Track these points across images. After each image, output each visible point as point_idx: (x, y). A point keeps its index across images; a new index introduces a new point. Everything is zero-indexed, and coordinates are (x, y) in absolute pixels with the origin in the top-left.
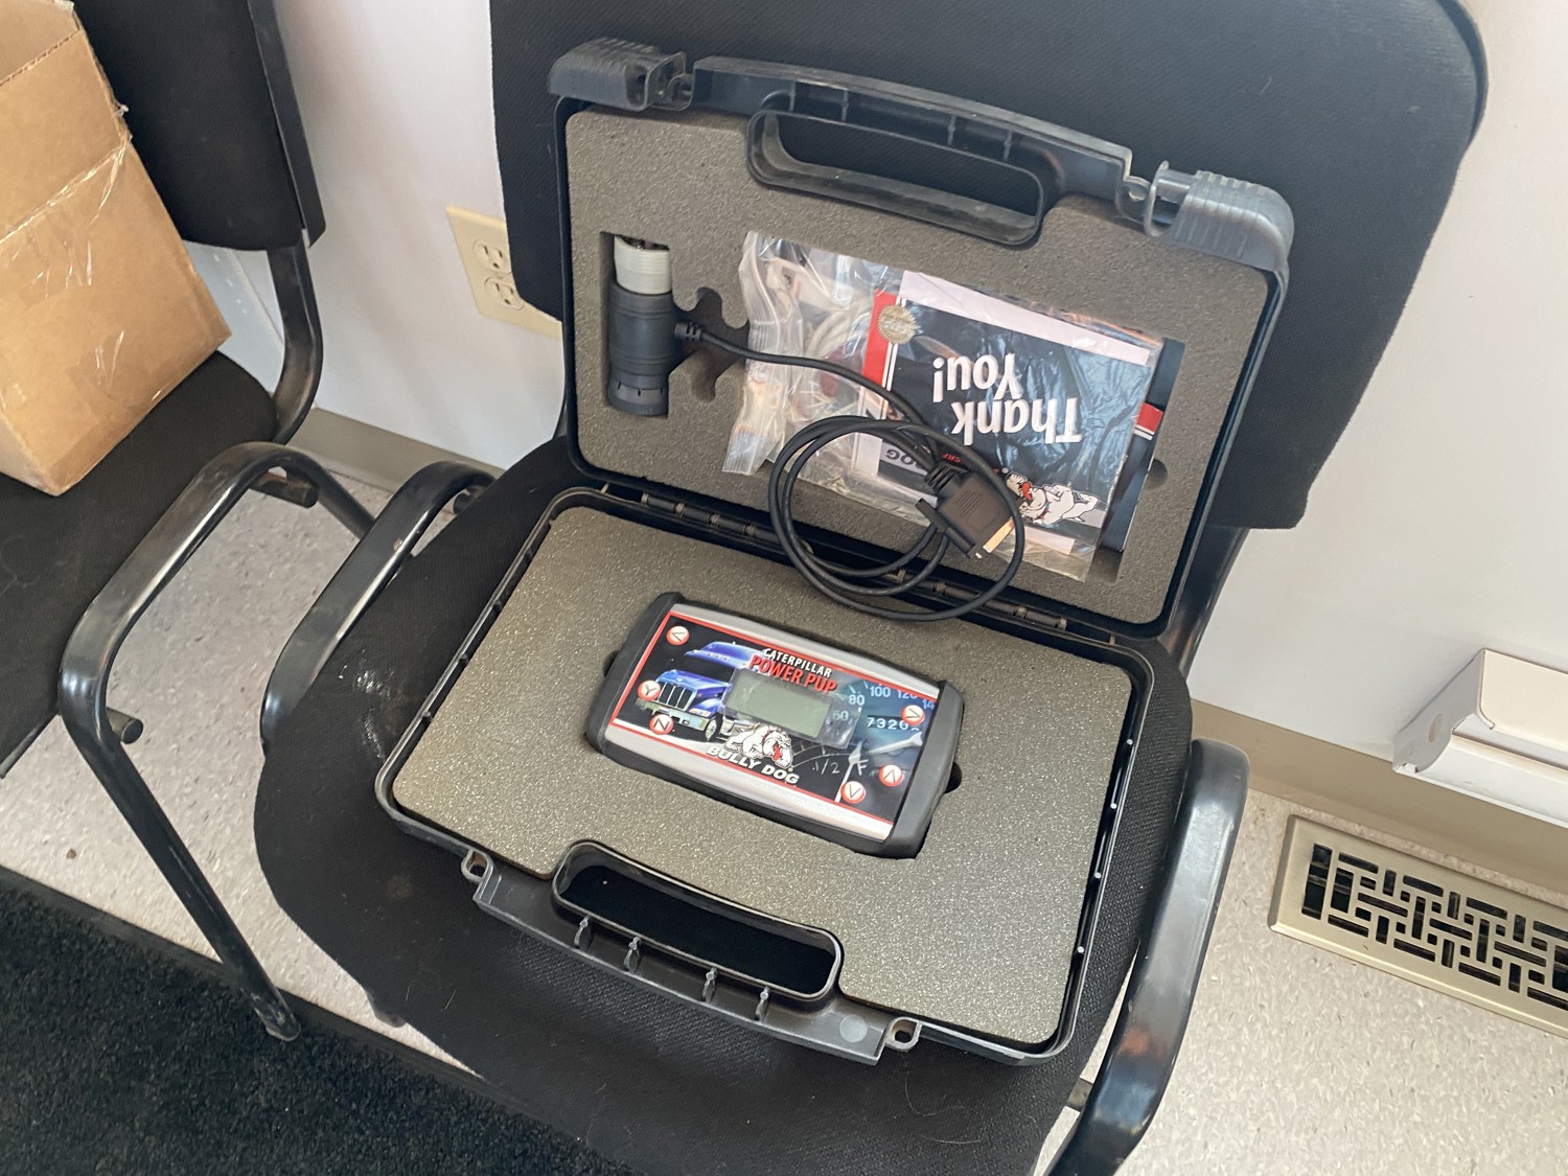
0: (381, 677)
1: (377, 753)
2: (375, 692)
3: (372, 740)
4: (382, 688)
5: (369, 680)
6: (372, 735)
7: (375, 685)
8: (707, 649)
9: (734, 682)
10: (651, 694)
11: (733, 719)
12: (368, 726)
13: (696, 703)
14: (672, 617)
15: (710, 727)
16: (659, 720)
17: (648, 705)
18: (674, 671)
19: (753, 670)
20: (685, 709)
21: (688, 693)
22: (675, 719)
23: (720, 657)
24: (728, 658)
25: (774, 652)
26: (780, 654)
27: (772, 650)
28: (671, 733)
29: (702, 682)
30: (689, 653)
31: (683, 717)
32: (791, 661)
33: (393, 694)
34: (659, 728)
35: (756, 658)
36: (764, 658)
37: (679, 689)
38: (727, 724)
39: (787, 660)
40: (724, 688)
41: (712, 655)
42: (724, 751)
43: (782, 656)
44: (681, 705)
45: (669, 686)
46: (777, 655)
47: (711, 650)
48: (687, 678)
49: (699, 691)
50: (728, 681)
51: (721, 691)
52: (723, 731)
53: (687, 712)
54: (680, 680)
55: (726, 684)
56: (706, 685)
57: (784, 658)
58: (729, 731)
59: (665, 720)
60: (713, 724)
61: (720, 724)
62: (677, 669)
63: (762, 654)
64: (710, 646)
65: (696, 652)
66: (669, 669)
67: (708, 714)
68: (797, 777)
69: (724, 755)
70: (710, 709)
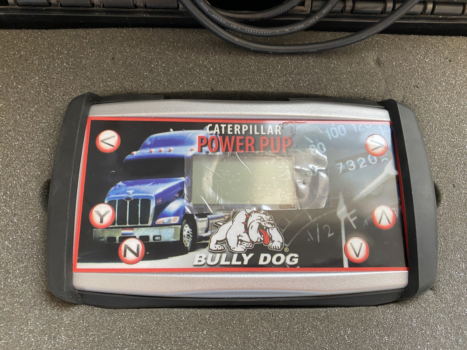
8: (146, 147)
9: (190, 173)
10: (107, 219)
11: (204, 216)
13: (160, 211)
14: (93, 122)
15: (185, 233)
16: (127, 247)
17: (107, 234)
18: (120, 183)
19: (204, 153)
20: (150, 223)
21: (146, 202)
22: (144, 239)
23: (164, 150)
24: (172, 148)
25: (217, 126)
26: (223, 126)
27: (214, 124)
28: (146, 258)
29: (155, 186)
30: (129, 157)
31: (151, 233)
32: (237, 130)
34: (130, 256)
35: (201, 139)
36: (209, 137)
37: (134, 202)
38: (201, 224)
39: (233, 131)
40: (182, 184)
41: (154, 151)
42: (211, 255)
43: (226, 128)
44: (144, 220)
45: (122, 203)
46: (220, 128)
47: (151, 146)
48: (137, 187)
49: (157, 197)
50: (183, 176)
51: (180, 189)
52: (201, 233)
53: (154, 225)
54: (131, 192)
55: (183, 179)
56: (161, 188)
57: (229, 129)
58: (206, 231)
59: (133, 244)
60: (187, 229)
61: (194, 227)
62: (123, 180)
63: (205, 132)
64: (148, 142)
65: (135, 153)
66: (114, 184)
67: (177, 219)
68: (296, 255)
69: (213, 260)
70: (176, 214)
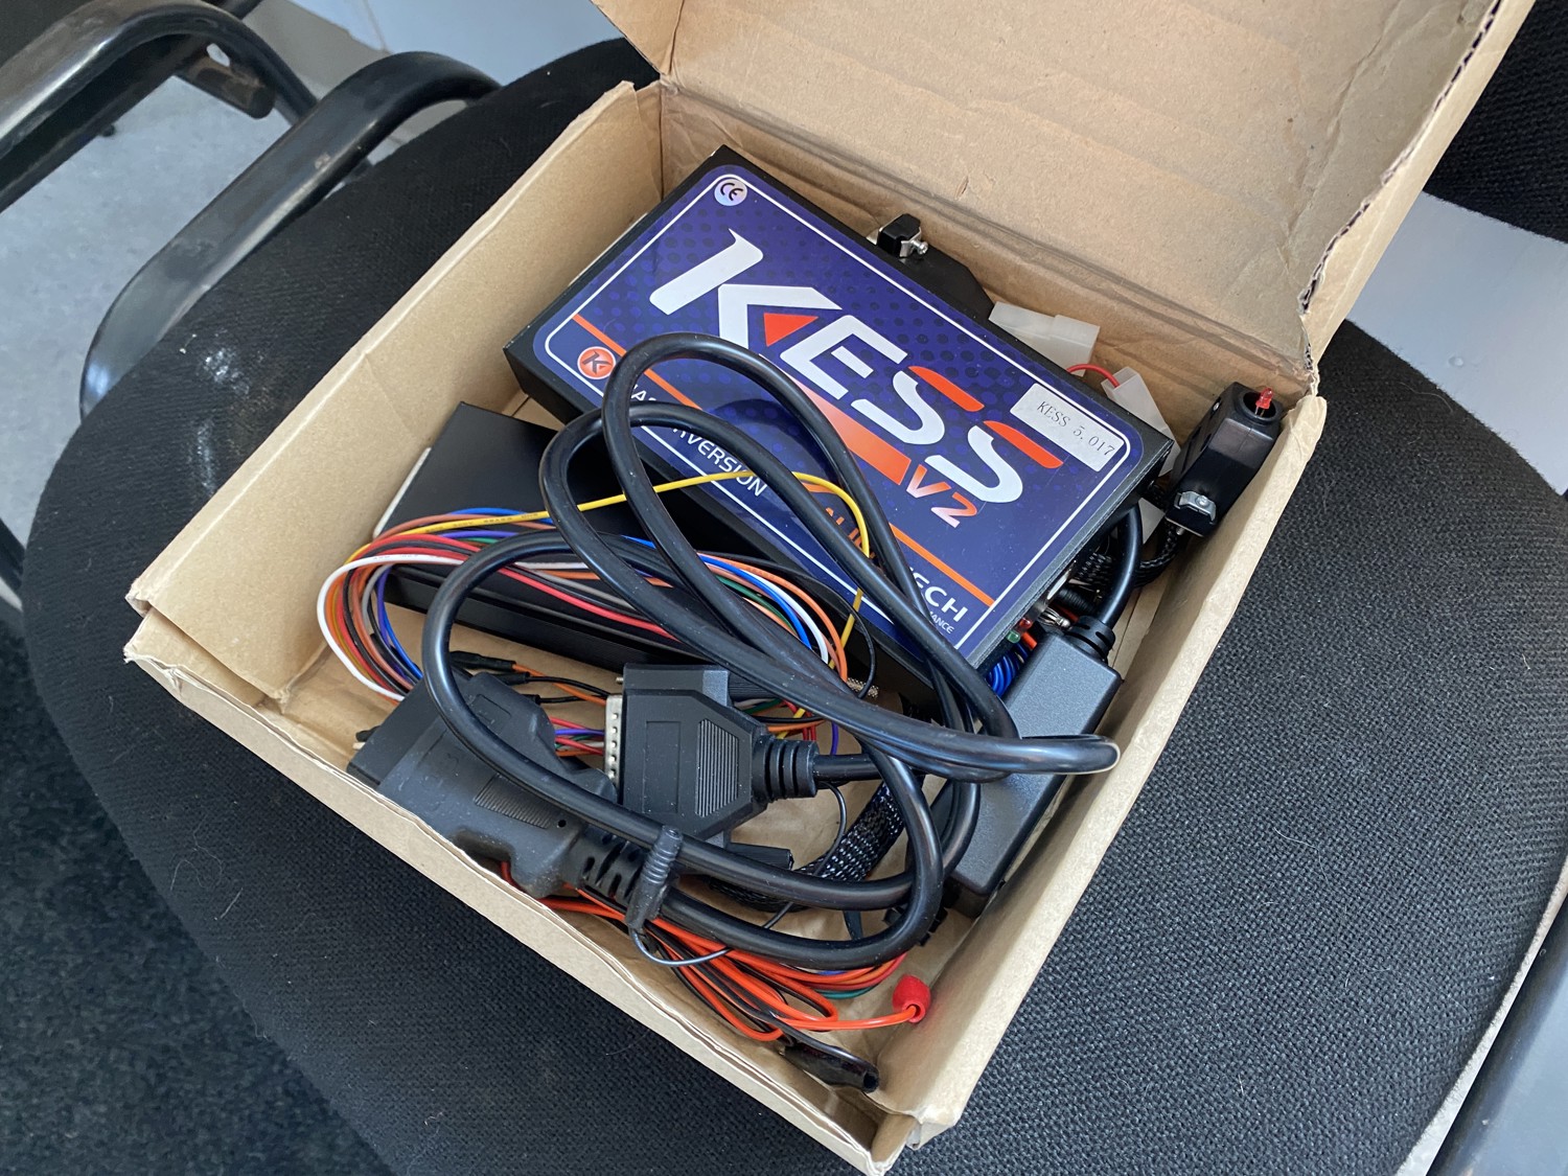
0: (244, 362)
1: (204, 480)
2: (227, 382)
3: (202, 457)
4: (240, 378)
5: (223, 363)
6: (202, 451)
7: (228, 372)
12: (202, 434)
33: (254, 393)
